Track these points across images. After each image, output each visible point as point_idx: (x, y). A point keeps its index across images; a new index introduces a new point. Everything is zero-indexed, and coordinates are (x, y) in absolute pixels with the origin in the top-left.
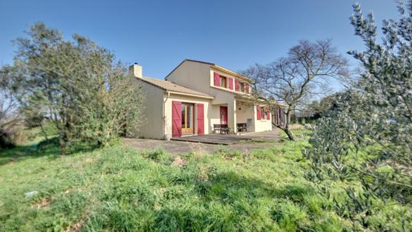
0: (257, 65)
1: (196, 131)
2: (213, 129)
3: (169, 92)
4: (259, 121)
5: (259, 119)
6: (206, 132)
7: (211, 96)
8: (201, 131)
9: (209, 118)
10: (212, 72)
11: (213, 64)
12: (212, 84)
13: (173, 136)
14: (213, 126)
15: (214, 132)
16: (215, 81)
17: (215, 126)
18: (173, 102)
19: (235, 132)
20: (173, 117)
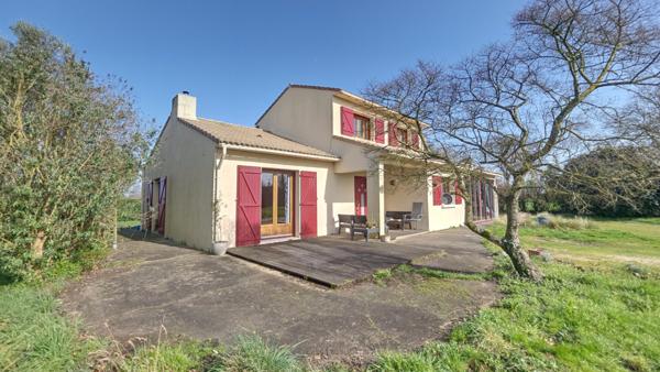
0: (421, 65)
1: (299, 229)
2: (337, 225)
3: (225, 146)
4: (438, 208)
5: (437, 202)
6: (322, 230)
7: (333, 154)
8: (309, 228)
9: (330, 201)
10: (337, 107)
11: (338, 90)
12: (337, 131)
13: (238, 243)
14: (337, 219)
15: (339, 231)
16: (342, 124)
17: (342, 218)
18: (239, 167)
19: (382, 233)
20: (238, 201)
